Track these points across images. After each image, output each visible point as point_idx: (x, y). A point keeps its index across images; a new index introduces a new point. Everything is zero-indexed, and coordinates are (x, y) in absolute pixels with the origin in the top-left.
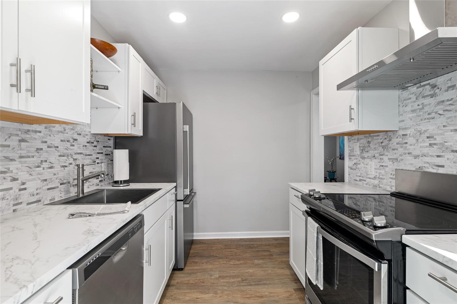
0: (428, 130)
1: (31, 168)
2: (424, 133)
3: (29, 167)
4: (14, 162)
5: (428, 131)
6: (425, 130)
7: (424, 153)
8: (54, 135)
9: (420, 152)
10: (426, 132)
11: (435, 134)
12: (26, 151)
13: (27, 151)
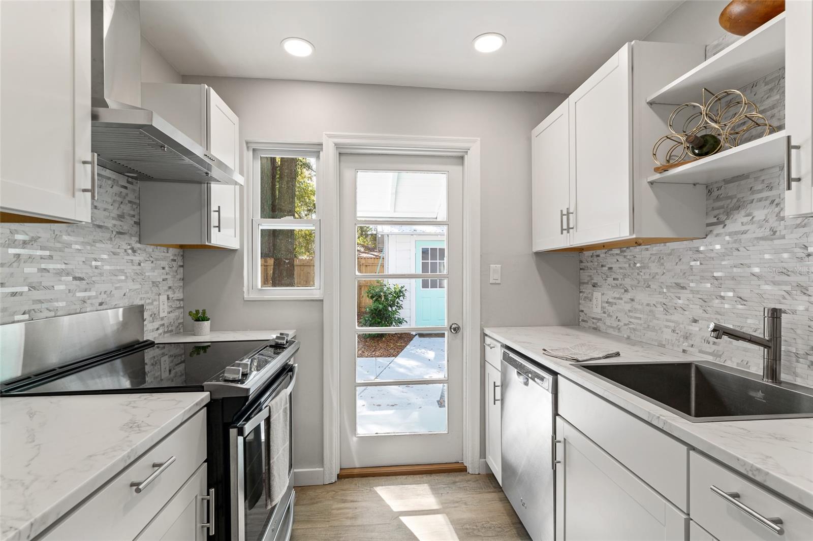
0: (39, 237)
1: (705, 302)
2: (31, 243)
3: (703, 300)
4: (684, 291)
5: (40, 240)
6: (33, 237)
7: (33, 282)
8: (747, 248)
9: (24, 280)
10: (35, 241)
11: (51, 247)
12: (699, 277)
13: (701, 276)
